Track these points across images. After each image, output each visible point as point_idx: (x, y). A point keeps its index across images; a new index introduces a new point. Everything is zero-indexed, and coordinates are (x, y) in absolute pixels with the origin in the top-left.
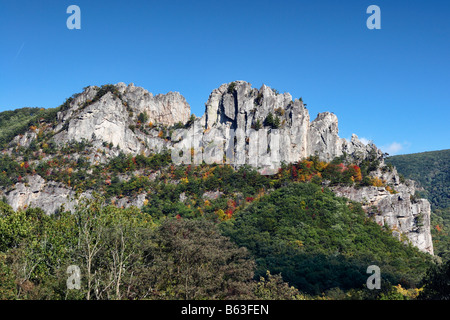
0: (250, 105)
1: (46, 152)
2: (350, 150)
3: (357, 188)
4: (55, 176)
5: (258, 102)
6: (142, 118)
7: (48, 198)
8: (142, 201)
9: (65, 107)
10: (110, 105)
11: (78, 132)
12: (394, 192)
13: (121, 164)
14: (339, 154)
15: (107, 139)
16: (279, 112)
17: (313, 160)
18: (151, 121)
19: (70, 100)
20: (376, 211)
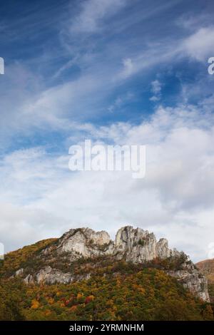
0: (132, 236)
1: (54, 257)
2: (173, 255)
3: (175, 271)
4: (56, 267)
5: (136, 234)
6: (91, 242)
7: (52, 276)
8: (88, 277)
9: (62, 237)
10: (79, 237)
11: (66, 248)
12: (191, 273)
13: (82, 261)
14: (169, 256)
15: (77, 250)
16: (144, 239)
17: (158, 259)
18: (95, 243)
19: (64, 235)
20: (183, 282)
